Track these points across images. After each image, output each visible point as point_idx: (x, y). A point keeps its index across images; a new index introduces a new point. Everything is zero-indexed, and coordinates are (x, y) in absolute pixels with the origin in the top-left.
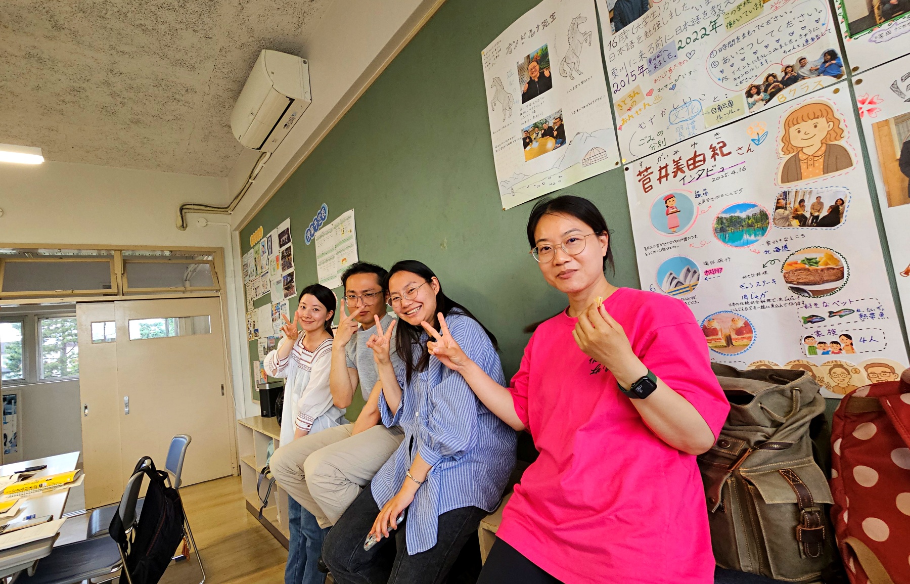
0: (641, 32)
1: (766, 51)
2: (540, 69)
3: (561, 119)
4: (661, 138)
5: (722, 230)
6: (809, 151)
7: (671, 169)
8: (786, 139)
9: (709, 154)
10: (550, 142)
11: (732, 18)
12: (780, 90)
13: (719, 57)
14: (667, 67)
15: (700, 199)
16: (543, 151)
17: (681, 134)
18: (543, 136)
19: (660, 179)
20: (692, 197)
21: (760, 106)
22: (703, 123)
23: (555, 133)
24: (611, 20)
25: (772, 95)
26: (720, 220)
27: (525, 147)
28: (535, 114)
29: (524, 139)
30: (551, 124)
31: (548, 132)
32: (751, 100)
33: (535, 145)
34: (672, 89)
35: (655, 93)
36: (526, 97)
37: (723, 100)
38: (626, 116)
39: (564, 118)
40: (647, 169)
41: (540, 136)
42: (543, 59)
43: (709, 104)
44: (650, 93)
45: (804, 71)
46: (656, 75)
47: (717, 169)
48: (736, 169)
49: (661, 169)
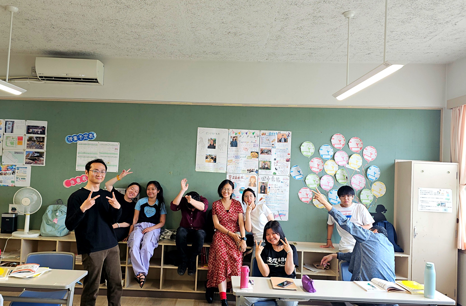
0: (235, 150)
1: (251, 165)
2: (213, 143)
3: (216, 157)
4: (234, 171)
5: (240, 191)
6: (252, 183)
7: (235, 177)
8: (250, 180)
9: (241, 177)
10: (212, 161)
11: (248, 157)
12: (251, 172)
13: (245, 162)
14: (238, 159)
15: (238, 185)
16: (210, 162)
17: (238, 172)
18: (211, 158)
19: (233, 178)
20: (237, 184)
21: (248, 173)
22: (241, 172)
23: (214, 159)
24: (230, 144)
25: (250, 172)
26: (240, 189)
27: (206, 159)
28: (210, 152)
29: (206, 157)
30: (213, 157)
31: (212, 158)
32: (248, 171)
33: (208, 159)
34: (238, 163)
35: (235, 162)
36: (209, 147)
37: (244, 170)
38: (229, 164)
39: (217, 157)
40: (231, 176)
41: (210, 158)
42: (215, 141)
43: (242, 169)
44: (234, 162)
45: (254, 171)
46: (236, 159)
47: (241, 180)
48: (244, 181)
49: (233, 177)
